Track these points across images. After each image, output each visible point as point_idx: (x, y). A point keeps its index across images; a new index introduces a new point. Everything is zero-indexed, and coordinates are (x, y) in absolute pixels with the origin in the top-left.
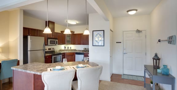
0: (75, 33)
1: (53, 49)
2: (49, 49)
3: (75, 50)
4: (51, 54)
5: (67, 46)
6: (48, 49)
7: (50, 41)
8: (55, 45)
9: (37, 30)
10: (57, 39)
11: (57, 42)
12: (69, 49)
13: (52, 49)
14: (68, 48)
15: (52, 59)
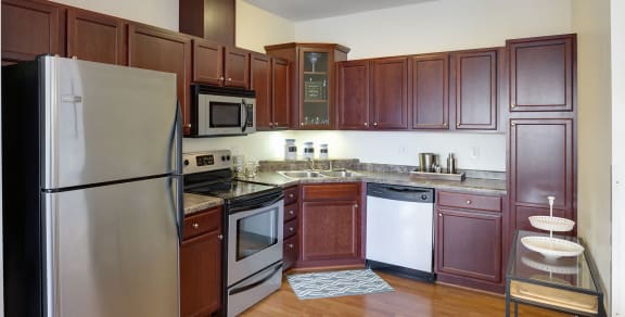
0: (351, 57)
1: (226, 158)
2: (201, 160)
3: (353, 165)
4: (217, 201)
5: (302, 138)
6: (192, 159)
7: (212, 104)
8: (238, 130)
9: (127, 25)
10: (251, 94)
11: (249, 115)
12: (317, 155)
13: (217, 158)
14: (311, 150)
15: (225, 232)
